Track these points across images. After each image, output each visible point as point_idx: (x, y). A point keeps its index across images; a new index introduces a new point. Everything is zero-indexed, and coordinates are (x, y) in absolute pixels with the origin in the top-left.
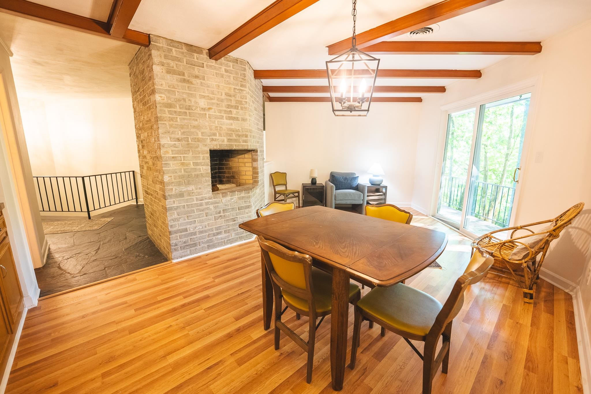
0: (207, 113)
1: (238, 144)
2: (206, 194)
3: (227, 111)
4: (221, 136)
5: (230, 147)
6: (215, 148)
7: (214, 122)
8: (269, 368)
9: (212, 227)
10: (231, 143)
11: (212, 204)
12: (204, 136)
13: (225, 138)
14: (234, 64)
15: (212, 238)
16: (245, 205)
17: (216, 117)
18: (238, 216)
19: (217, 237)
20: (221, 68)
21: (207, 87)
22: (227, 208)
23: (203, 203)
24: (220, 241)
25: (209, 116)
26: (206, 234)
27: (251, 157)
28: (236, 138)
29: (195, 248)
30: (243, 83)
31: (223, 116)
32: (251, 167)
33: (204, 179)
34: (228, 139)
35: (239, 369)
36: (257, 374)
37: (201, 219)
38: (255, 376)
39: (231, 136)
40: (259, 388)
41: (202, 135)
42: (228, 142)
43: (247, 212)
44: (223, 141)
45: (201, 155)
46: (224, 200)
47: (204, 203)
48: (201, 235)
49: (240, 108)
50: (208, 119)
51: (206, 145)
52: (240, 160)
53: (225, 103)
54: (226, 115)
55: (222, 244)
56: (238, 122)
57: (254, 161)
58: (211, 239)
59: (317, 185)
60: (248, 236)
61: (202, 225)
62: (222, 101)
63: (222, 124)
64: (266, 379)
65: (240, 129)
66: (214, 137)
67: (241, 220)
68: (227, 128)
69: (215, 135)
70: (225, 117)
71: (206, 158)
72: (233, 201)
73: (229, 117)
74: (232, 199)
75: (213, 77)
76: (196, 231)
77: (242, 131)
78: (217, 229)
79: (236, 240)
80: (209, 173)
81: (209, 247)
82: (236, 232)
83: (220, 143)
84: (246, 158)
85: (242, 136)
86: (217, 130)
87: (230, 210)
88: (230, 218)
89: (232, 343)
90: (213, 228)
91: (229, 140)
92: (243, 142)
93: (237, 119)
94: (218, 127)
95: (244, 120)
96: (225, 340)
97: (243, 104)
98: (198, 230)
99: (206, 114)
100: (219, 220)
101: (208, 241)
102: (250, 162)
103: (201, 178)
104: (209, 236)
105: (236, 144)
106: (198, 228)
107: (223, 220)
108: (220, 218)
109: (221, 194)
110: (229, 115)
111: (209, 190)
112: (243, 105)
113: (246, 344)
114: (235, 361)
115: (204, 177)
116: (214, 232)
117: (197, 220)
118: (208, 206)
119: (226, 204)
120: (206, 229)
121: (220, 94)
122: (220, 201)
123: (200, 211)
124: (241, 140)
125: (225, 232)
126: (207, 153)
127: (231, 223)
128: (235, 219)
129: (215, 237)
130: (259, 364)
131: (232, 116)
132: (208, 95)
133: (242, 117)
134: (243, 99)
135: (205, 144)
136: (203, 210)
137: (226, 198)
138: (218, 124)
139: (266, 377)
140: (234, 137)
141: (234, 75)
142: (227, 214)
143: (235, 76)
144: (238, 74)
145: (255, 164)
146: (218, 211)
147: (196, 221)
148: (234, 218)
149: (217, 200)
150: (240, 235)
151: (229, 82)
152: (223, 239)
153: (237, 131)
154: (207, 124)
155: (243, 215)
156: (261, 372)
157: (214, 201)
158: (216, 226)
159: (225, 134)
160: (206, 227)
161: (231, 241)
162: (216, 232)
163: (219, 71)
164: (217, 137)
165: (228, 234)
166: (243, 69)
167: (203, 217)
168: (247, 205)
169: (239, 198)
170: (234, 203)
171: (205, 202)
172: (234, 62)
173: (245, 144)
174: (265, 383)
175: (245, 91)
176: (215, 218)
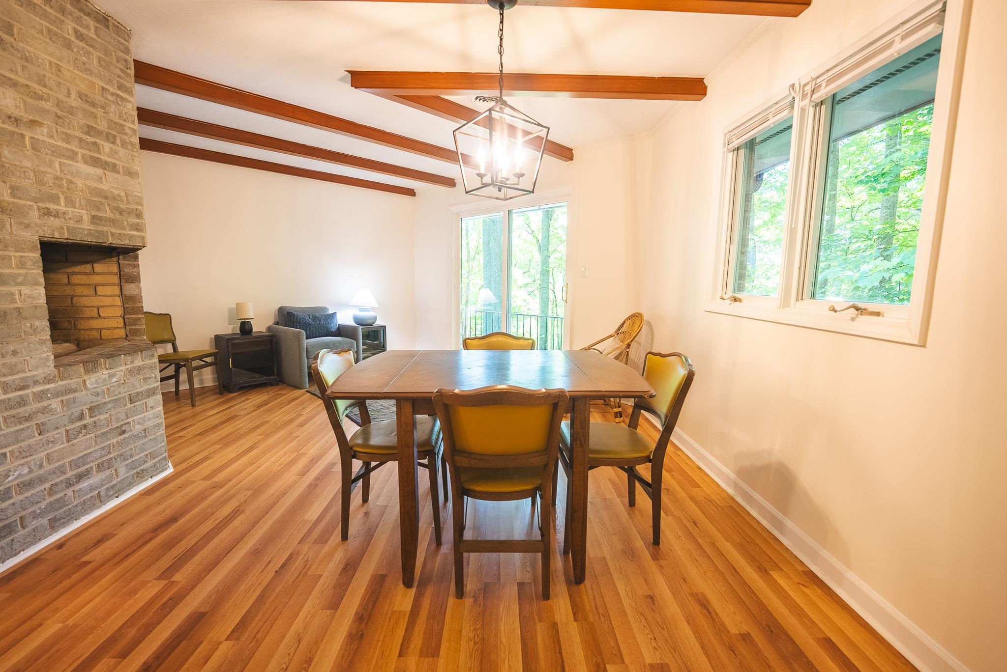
0: (28, 134)
1: (118, 232)
2: (37, 367)
3: (88, 143)
4: (74, 207)
5: (98, 237)
6: (57, 235)
7: (51, 164)
8: (482, 625)
9: (61, 463)
10: (100, 228)
11: (57, 394)
12: (20, 198)
13: (84, 212)
14: (98, 25)
15: (61, 495)
16: (147, 387)
17: (57, 152)
18: (130, 420)
19: (77, 487)
20: (63, 21)
21: (21, 58)
22: (101, 400)
23: (27, 395)
24: (89, 496)
25: (32, 144)
26: (42, 488)
27: (116, 270)
28: (112, 216)
29: (9, 539)
30: (124, 82)
31: (76, 154)
32: (116, 295)
33: (28, 325)
34: (93, 217)
35: (442, 661)
36: (475, 643)
37: (22, 444)
38: (476, 648)
39: (99, 209)
40: (502, 654)
41: (13, 194)
42: (92, 223)
43: (152, 405)
44: (80, 220)
45: (12, 254)
46: (92, 380)
47: (31, 395)
48: (26, 495)
49: (118, 141)
50: (29, 152)
51: (27, 226)
52: (75, 279)
53: (79, 120)
54: (84, 151)
55: (94, 505)
56: (116, 175)
57: (126, 282)
58: (61, 498)
59: (254, 335)
60: (158, 465)
61: (27, 463)
62: (71, 111)
63: (72, 174)
64: (497, 637)
65: (123, 194)
66: (52, 207)
67: (137, 427)
68: (89, 187)
69: (54, 199)
70: (80, 156)
71: (29, 263)
72: (114, 380)
73: (91, 157)
74: (111, 376)
75: (40, 36)
76: (7, 486)
77: (127, 200)
78: (75, 464)
79: (130, 485)
80: (41, 307)
81: (54, 525)
82: (130, 461)
83: (72, 224)
84: (98, 274)
85: (129, 212)
86: (60, 186)
87: (109, 406)
88: (111, 427)
89: (378, 641)
90: (63, 466)
91: (95, 219)
92: (131, 230)
93: (114, 168)
94: (62, 179)
95: (131, 174)
96: (358, 647)
97: (126, 134)
98: (16, 482)
99: (23, 136)
100: (81, 438)
101: (51, 507)
102: (114, 284)
103: (15, 321)
104: (51, 491)
105: (113, 230)
106: (17, 473)
107: (92, 435)
108: (84, 431)
109: (81, 365)
110: (93, 154)
111: (45, 355)
112: (125, 137)
113: (405, 626)
114: (421, 656)
115: (25, 318)
116: (70, 474)
117: (12, 452)
118: (46, 403)
119: (99, 390)
120: (42, 472)
121: (65, 92)
122: (78, 383)
123: (20, 423)
124: (125, 223)
125: (100, 468)
126: (32, 250)
127: (115, 441)
128: (123, 428)
129: (73, 488)
130: (461, 631)
131: (99, 156)
132: (25, 82)
133: (126, 165)
134: (125, 120)
135: (26, 221)
136: (28, 419)
137: (96, 375)
138: (62, 171)
139: (493, 635)
140: (108, 213)
141: (100, 55)
142: (102, 417)
143: (103, 56)
144: (111, 55)
145: (130, 289)
146: (76, 414)
147: (8, 455)
148: (121, 426)
149: (72, 382)
150: (140, 466)
151: (87, 66)
152: (96, 488)
153: (114, 198)
154: (27, 164)
155: (143, 415)
156: (478, 636)
157: (62, 386)
158: (74, 457)
159: (83, 202)
160: (41, 466)
161: (116, 488)
162: (74, 472)
163: (57, 27)
164: (62, 207)
165: (108, 473)
166: (122, 47)
167: (31, 436)
168: (150, 387)
169: (131, 372)
170: (119, 386)
171: (34, 393)
172: (98, 21)
173: (135, 233)
174: (501, 643)
175: (129, 102)
176: (67, 436)
